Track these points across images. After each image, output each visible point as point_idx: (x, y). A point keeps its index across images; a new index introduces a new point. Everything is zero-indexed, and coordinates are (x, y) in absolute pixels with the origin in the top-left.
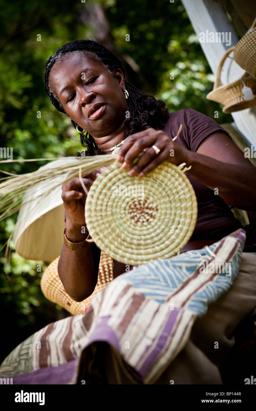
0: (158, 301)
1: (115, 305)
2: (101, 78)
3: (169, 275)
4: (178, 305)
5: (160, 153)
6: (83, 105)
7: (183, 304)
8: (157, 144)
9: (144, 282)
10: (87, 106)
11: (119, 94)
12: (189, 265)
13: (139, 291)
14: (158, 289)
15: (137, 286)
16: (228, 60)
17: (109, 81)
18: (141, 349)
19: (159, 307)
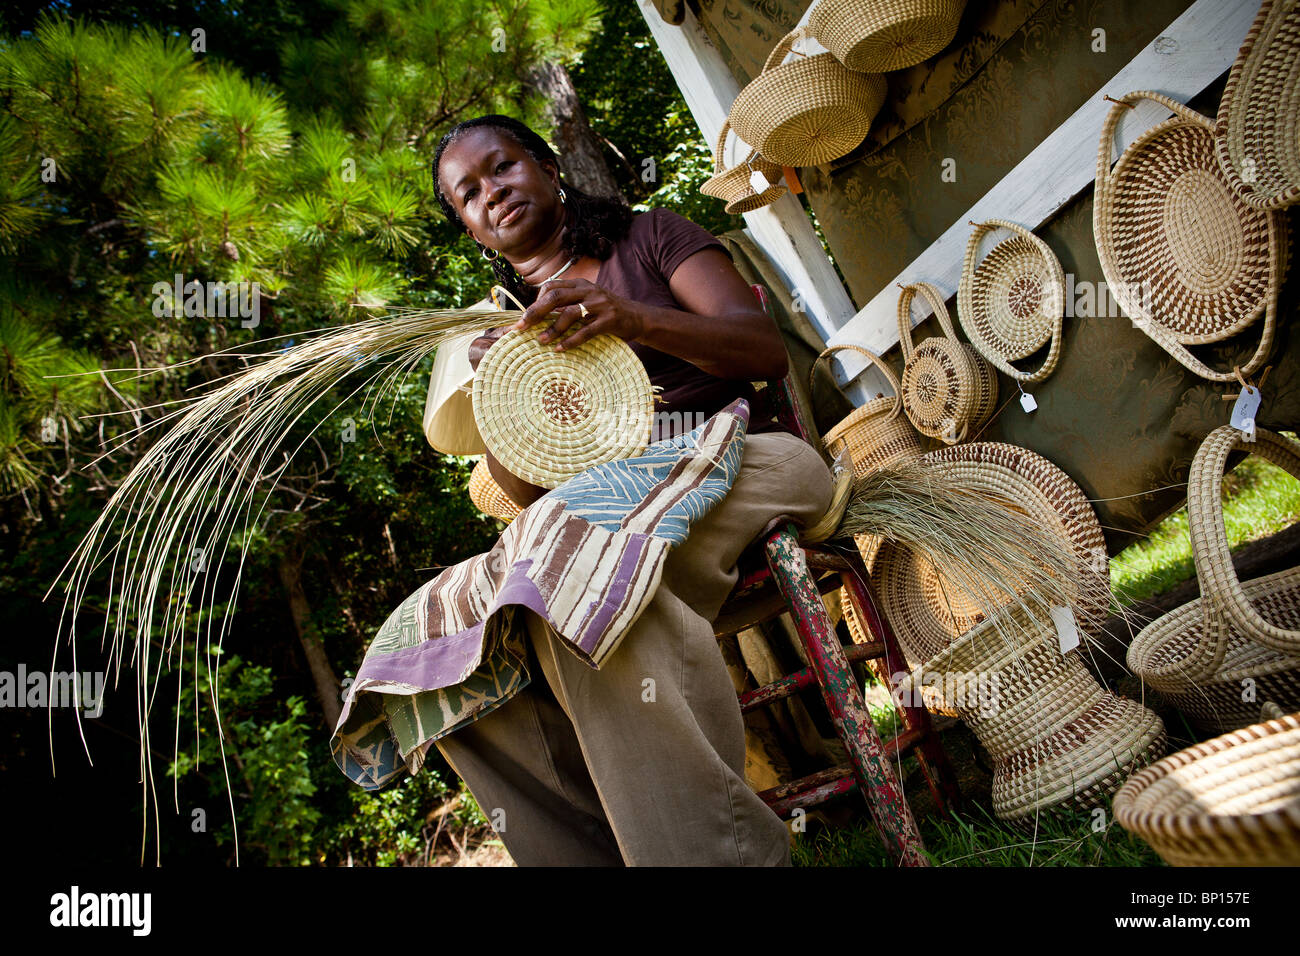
0: (607, 527)
3: (627, 483)
4: (641, 531)
7: (650, 529)
8: (586, 303)
10: (496, 206)
12: (658, 466)
17: (531, 172)
19: (611, 536)
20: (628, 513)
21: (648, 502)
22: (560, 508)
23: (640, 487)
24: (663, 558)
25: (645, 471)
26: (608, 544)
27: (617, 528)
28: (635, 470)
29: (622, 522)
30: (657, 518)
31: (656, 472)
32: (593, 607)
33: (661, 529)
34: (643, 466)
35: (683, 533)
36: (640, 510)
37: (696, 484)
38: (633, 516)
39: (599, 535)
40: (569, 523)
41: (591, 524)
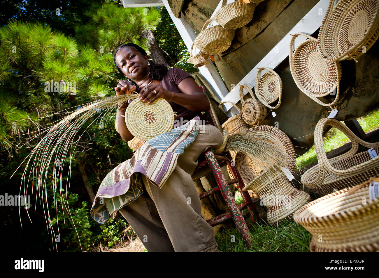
0: (162, 151)
1: (143, 155)
2: (136, 57)
3: (167, 139)
4: (171, 151)
5: (157, 93)
6: (129, 67)
7: (173, 151)
8: (155, 89)
9: (156, 143)
10: (131, 68)
11: (145, 63)
12: (175, 134)
13: (153, 147)
14: (162, 146)
15: (153, 145)
16: (194, 46)
17: (140, 58)
18: (156, 173)
19: (163, 153)
20: (168, 147)
21: (173, 144)
22: (149, 146)
23: (171, 140)
24: (177, 158)
25: (172, 135)
26: (162, 155)
27: (165, 151)
28: (169, 135)
29: (166, 149)
30: (175, 148)
31: (175, 136)
32: (159, 172)
33: (176, 151)
34: (171, 134)
35: (182, 151)
36: (171, 146)
37: (186, 139)
38: (169, 147)
39: (160, 153)
40: (152, 150)
41: (158, 150)
